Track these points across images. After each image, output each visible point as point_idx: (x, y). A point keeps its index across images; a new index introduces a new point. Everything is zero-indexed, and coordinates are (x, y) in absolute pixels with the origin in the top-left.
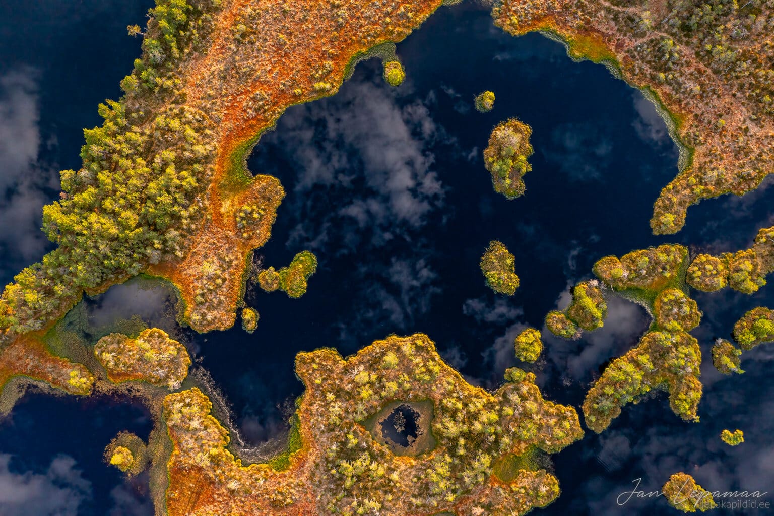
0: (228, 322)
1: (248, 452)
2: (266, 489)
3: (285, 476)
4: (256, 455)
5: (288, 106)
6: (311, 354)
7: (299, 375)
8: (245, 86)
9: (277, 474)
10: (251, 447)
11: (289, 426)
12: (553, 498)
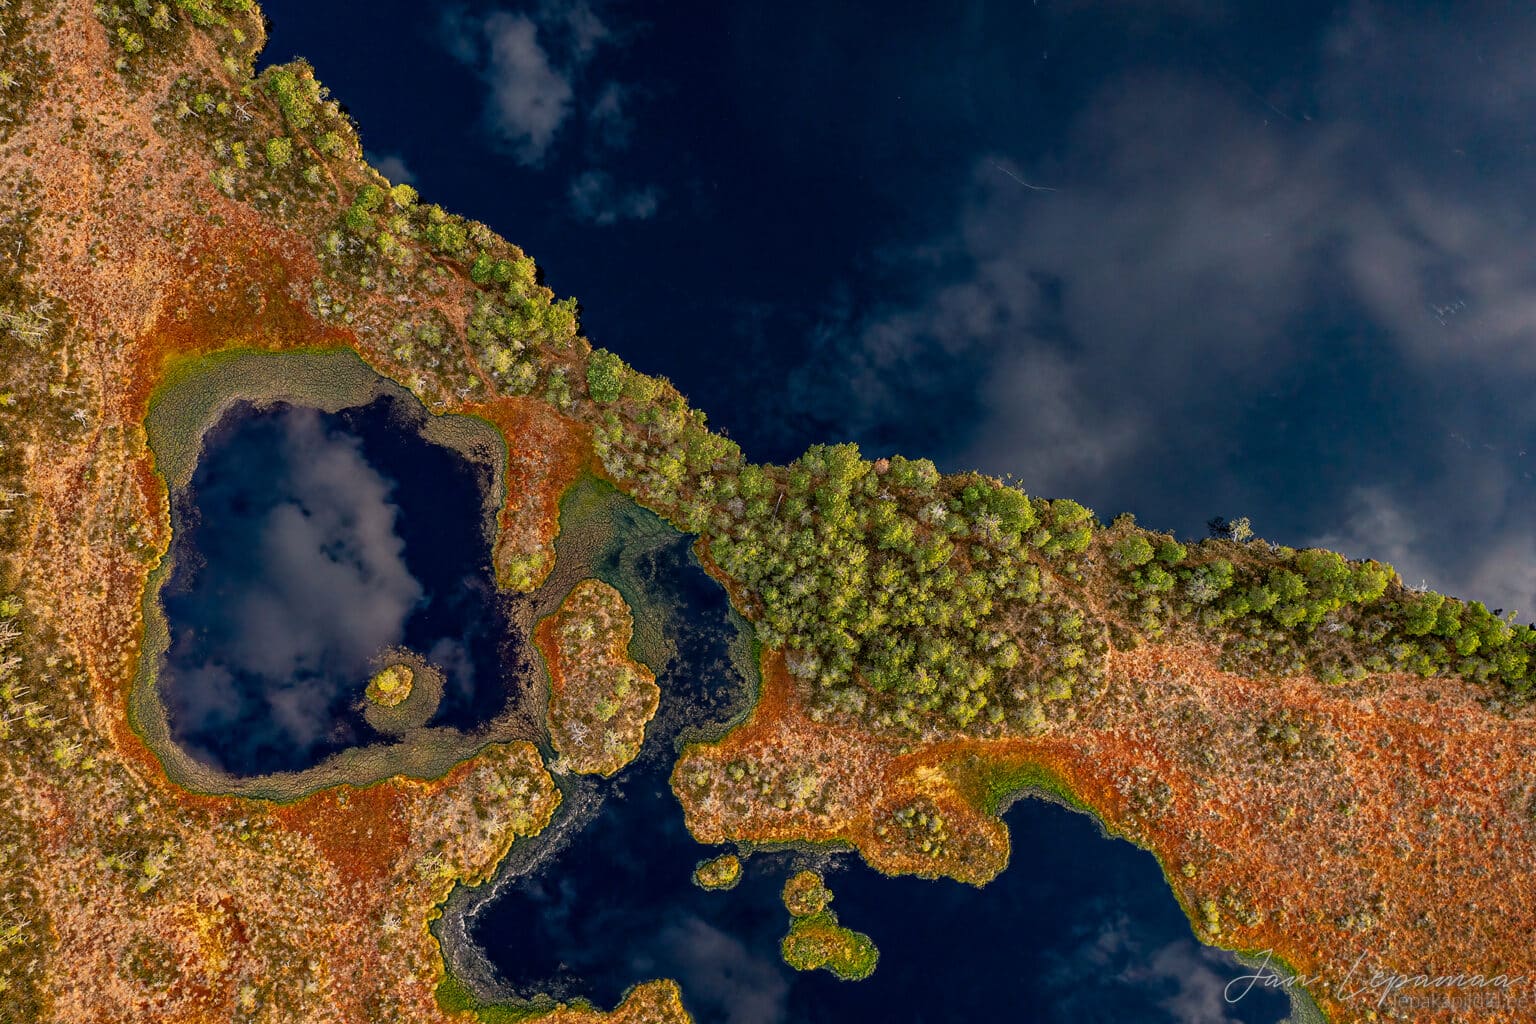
0: (704, 832)
1: (459, 927)
5: (1155, 855)
8: (1178, 761)
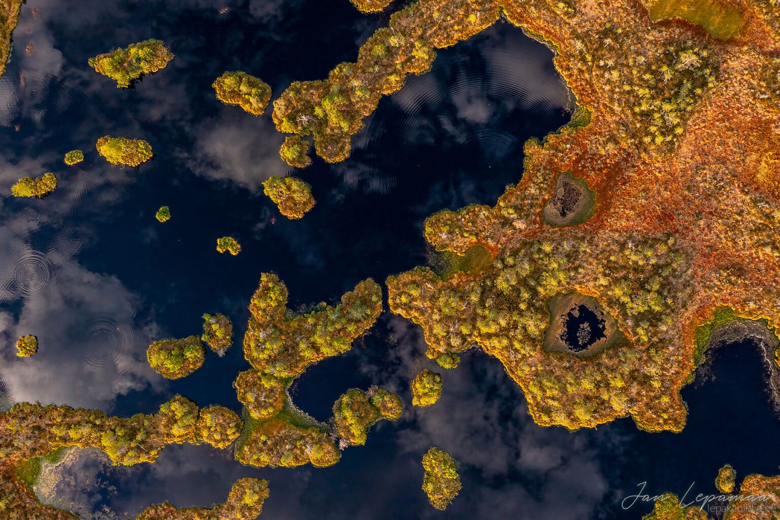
2: (745, 290)
3: (722, 300)
4: (749, 329)
6: (666, 428)
7: (684, 408)
9: (730, 305)
10: (753, 339)
11: (706, 353)
12: (433, 219)
